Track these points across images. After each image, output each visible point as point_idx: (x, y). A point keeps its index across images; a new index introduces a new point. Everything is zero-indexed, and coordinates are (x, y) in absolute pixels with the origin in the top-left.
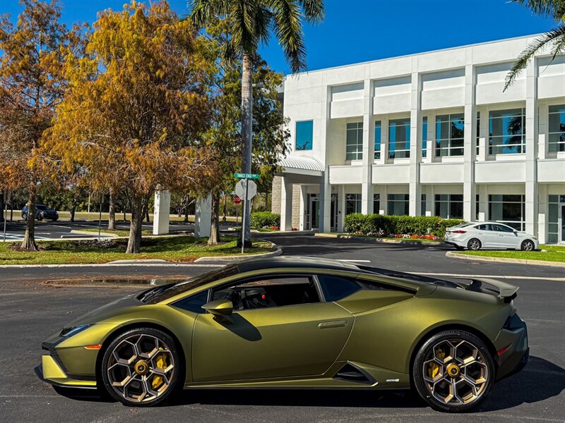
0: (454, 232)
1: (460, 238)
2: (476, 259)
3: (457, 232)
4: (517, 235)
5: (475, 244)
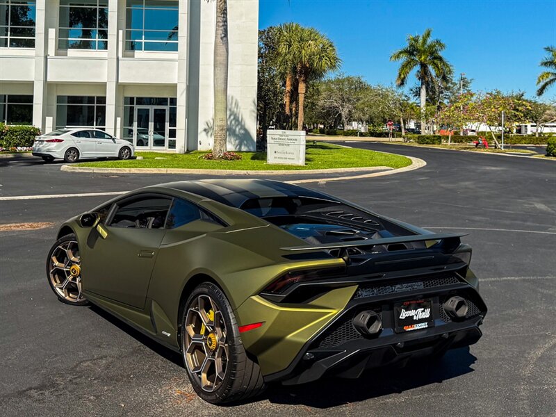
0: (47, 141)
1: (58, 147)
2: (115, 172)
3: (52, 141)
4: (115, 142)
5: (73, 155)
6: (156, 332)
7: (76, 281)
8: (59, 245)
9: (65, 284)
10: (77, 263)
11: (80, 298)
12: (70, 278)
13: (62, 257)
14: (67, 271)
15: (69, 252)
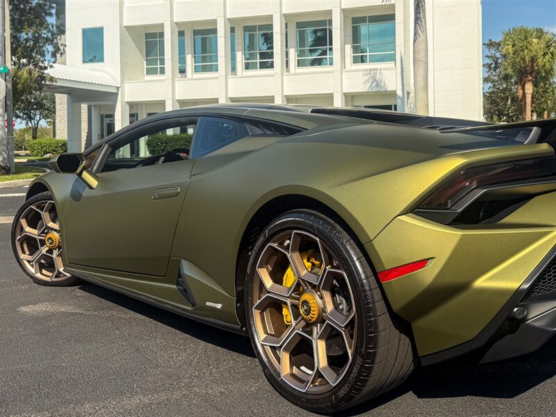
6: (194, 305)
7: (52, 253)
8: (31, 205)
9: (37, 255)
10: (56, 230)
11: (57, 277)
12: (44, 250)
13: (34, 221)
14: (41, 240)
15: (46, 216)
